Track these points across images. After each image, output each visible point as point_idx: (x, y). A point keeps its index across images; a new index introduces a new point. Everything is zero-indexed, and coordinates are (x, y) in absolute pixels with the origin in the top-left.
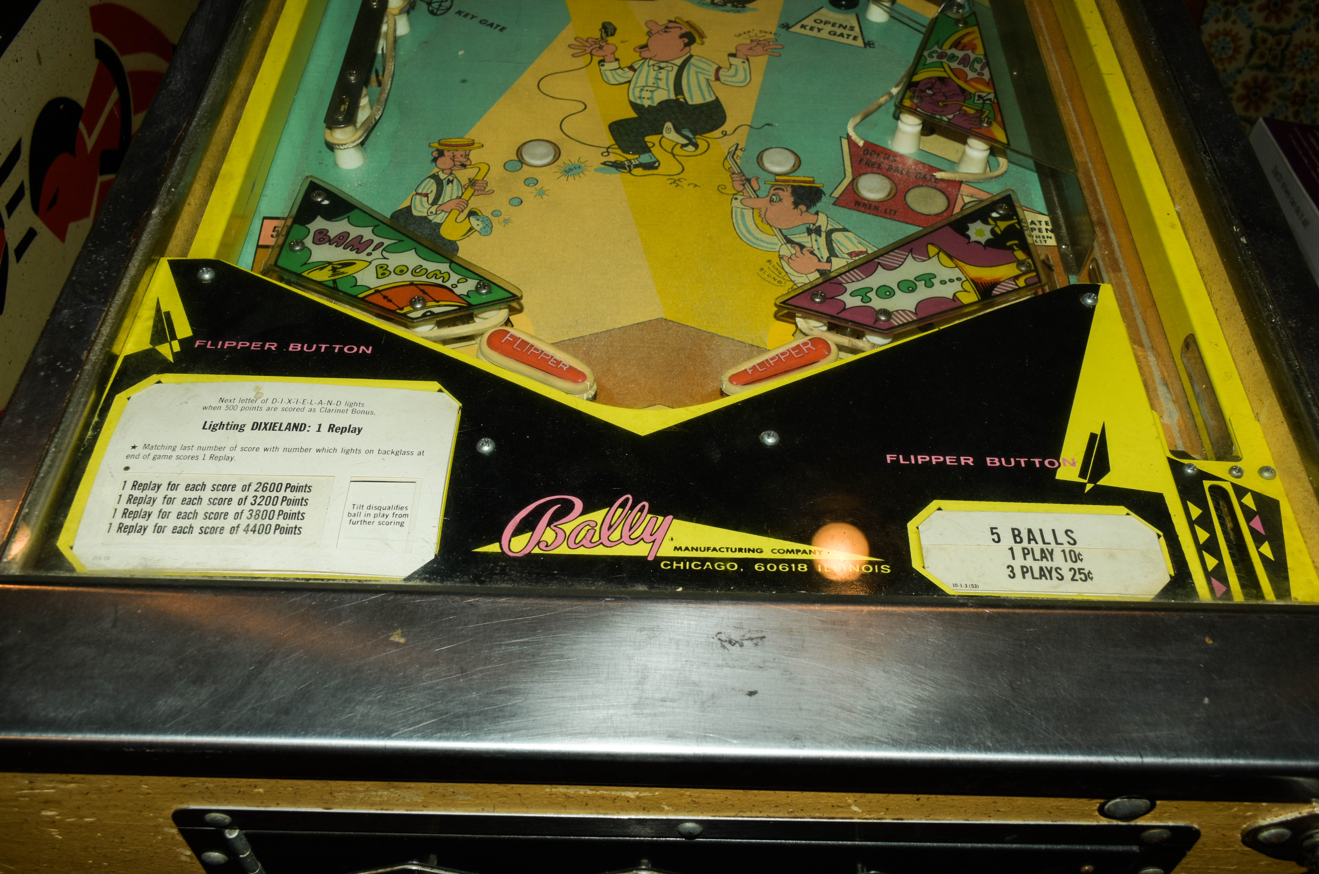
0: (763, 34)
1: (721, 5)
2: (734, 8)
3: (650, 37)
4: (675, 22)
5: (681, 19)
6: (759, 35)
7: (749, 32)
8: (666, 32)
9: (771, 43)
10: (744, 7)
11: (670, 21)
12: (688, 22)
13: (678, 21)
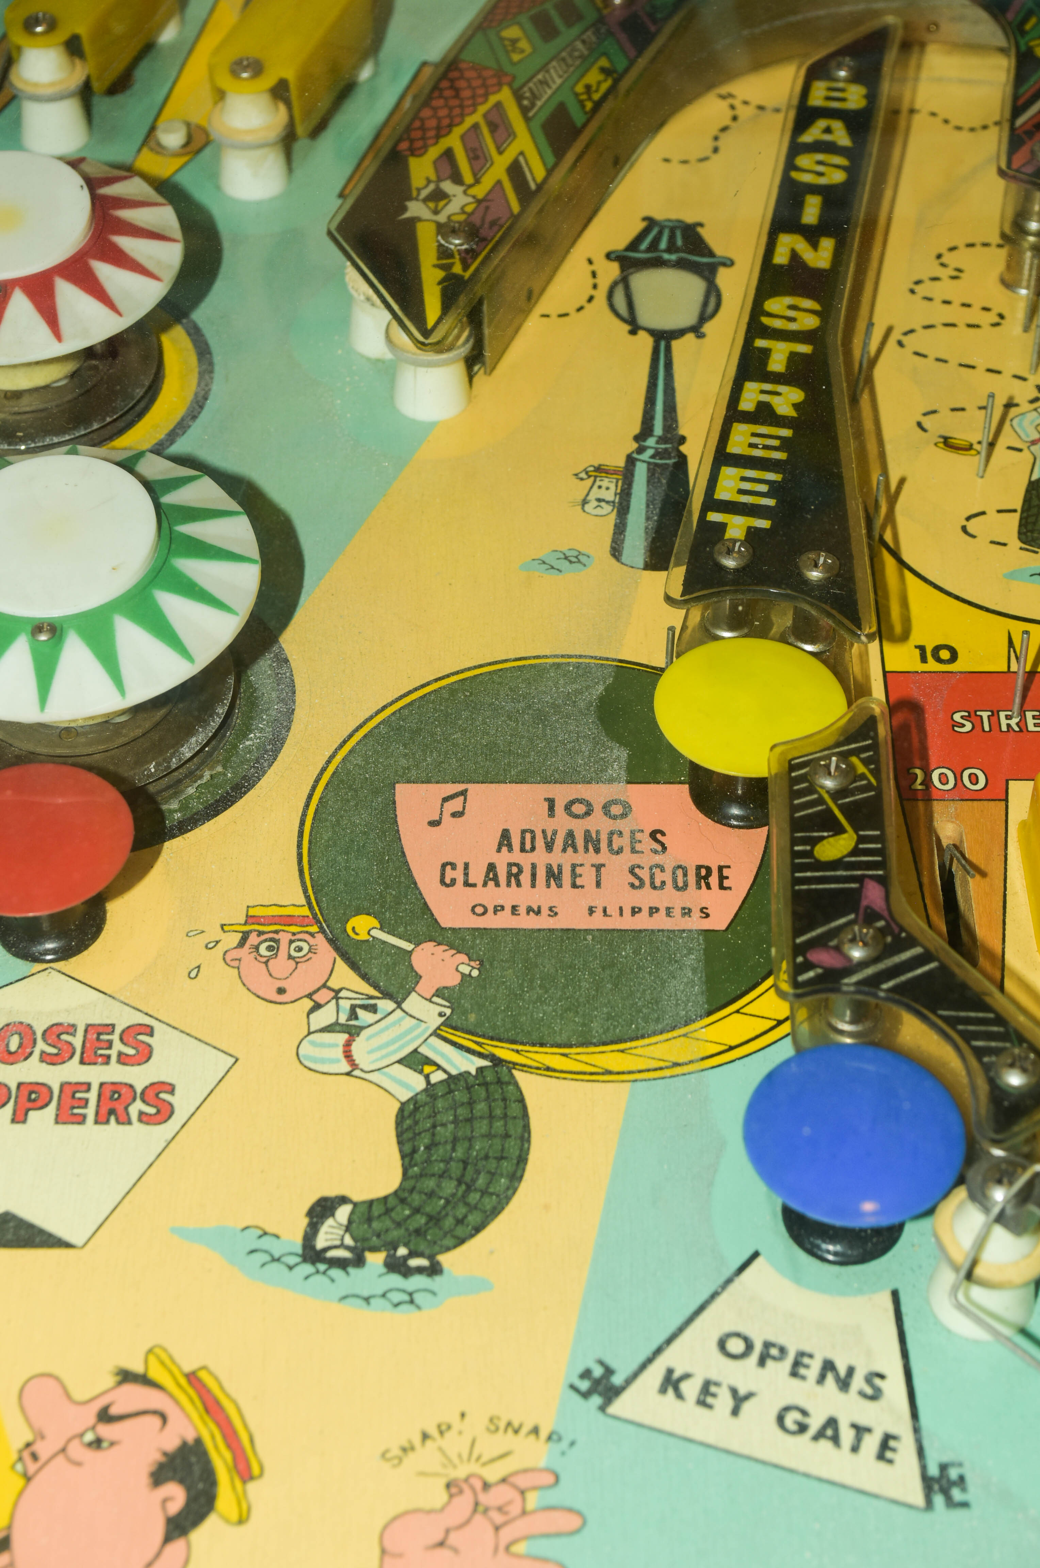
0: (504, 1441)
1: (341, 1264)
2: (395, 1280)
3: (28, 1478)
4: (144, 1380)
5: (169, 1362)
6: (490, 1445)
7: (443, 1429)
8: (97, 1443)
9: (533, 1500)
10: (435, 1270)
11: (126, 1377)
12: (192, 1378)
13: (156, 1373)
